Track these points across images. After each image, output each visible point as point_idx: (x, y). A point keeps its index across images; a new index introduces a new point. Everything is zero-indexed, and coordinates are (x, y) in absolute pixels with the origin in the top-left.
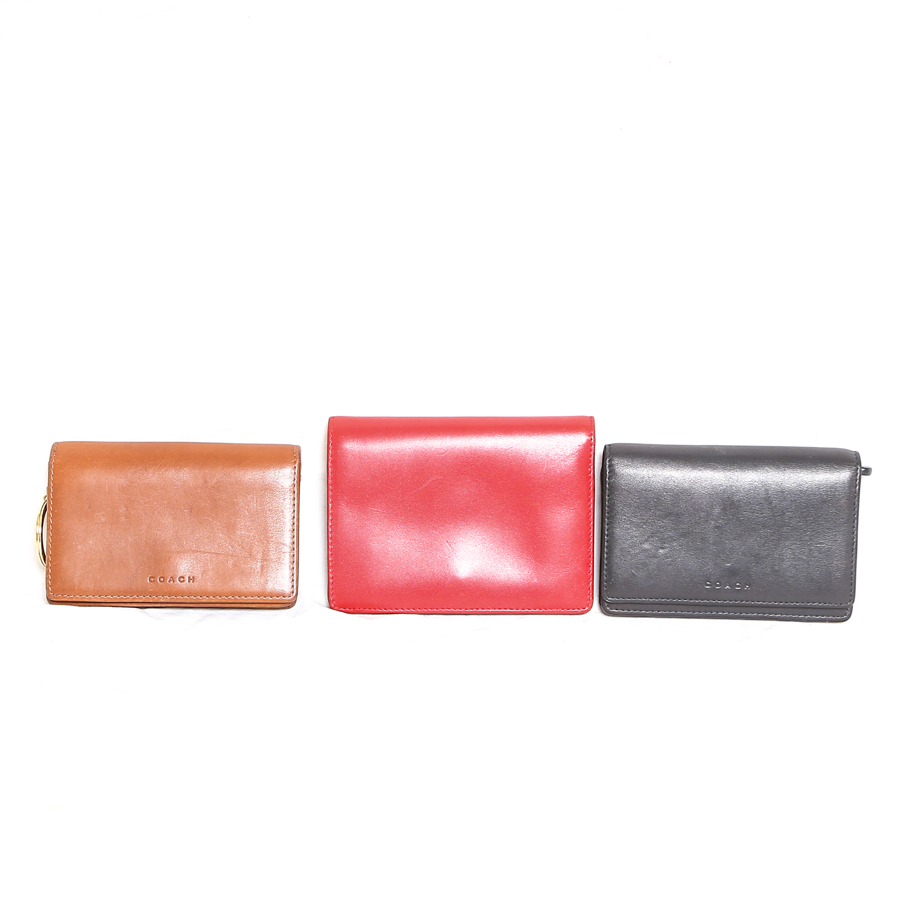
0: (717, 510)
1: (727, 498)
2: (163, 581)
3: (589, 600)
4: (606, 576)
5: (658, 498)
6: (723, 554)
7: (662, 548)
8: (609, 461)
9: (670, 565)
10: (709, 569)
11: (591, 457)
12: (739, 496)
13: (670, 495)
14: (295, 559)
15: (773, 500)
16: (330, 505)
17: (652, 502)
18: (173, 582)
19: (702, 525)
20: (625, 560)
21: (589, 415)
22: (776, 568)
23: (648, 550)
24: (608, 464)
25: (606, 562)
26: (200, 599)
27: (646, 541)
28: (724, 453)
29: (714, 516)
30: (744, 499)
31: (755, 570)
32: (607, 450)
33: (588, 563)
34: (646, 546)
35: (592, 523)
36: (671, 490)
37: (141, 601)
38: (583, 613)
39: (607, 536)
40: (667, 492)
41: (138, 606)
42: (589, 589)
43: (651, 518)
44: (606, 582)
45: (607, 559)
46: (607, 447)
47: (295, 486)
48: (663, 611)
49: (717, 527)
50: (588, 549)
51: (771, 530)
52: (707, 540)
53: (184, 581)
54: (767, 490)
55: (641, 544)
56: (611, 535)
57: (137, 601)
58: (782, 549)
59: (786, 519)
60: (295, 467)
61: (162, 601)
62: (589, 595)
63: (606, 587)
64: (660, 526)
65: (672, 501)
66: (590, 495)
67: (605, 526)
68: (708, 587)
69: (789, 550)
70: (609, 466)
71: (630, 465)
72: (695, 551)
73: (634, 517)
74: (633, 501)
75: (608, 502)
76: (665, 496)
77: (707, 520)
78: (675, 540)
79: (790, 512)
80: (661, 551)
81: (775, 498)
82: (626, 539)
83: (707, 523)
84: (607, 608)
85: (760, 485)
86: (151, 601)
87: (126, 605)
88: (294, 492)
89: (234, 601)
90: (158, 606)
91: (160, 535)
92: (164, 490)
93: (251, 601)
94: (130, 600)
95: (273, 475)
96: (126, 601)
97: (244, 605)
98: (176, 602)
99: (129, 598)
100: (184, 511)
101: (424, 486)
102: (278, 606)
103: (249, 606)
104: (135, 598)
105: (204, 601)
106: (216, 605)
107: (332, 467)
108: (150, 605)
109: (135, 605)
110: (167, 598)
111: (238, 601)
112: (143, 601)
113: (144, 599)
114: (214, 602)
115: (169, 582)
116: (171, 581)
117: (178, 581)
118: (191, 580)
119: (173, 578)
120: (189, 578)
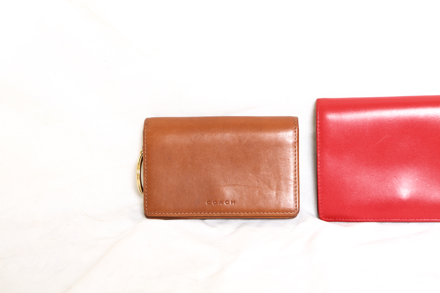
2: (216, 203)
18: (222, 204)
26: (239, 214)
37: (203, 216)
41: (201, 218)
47: (296, 143)
53: (228, 203)
57: (200, 216)
60: (296, 131)
61: (215, 215)
86: (208, 216)
87: (193, 218)
88: (296, 147)
89: (259, 215)
90: (213, 218)
91: (213, 175)
92: (215, 147)
93: (270, 215)
94: (196, 216)
95: (282, 137)
96: (193, 216)
97: (266, 218)
98: (224, 216)
99: (195, 214)
100: (227, 160)
101: (379, 142)
102: (287, 217)
103: (269, 218)
104: (199, 214)
105: (241, 215)
106: (249, 218)
107: (319, 131)
108: (208, 218)
109: (198, 218)
110: (219, 214)
111: (262, 215)
112: (204, 216)
113: (204, 215)
114: (248, 216)
115: (219, 204)
116: (221, 203)
117: (225, 204)
118: (233, 202)
119: (222, 202)
120: (232, 201)
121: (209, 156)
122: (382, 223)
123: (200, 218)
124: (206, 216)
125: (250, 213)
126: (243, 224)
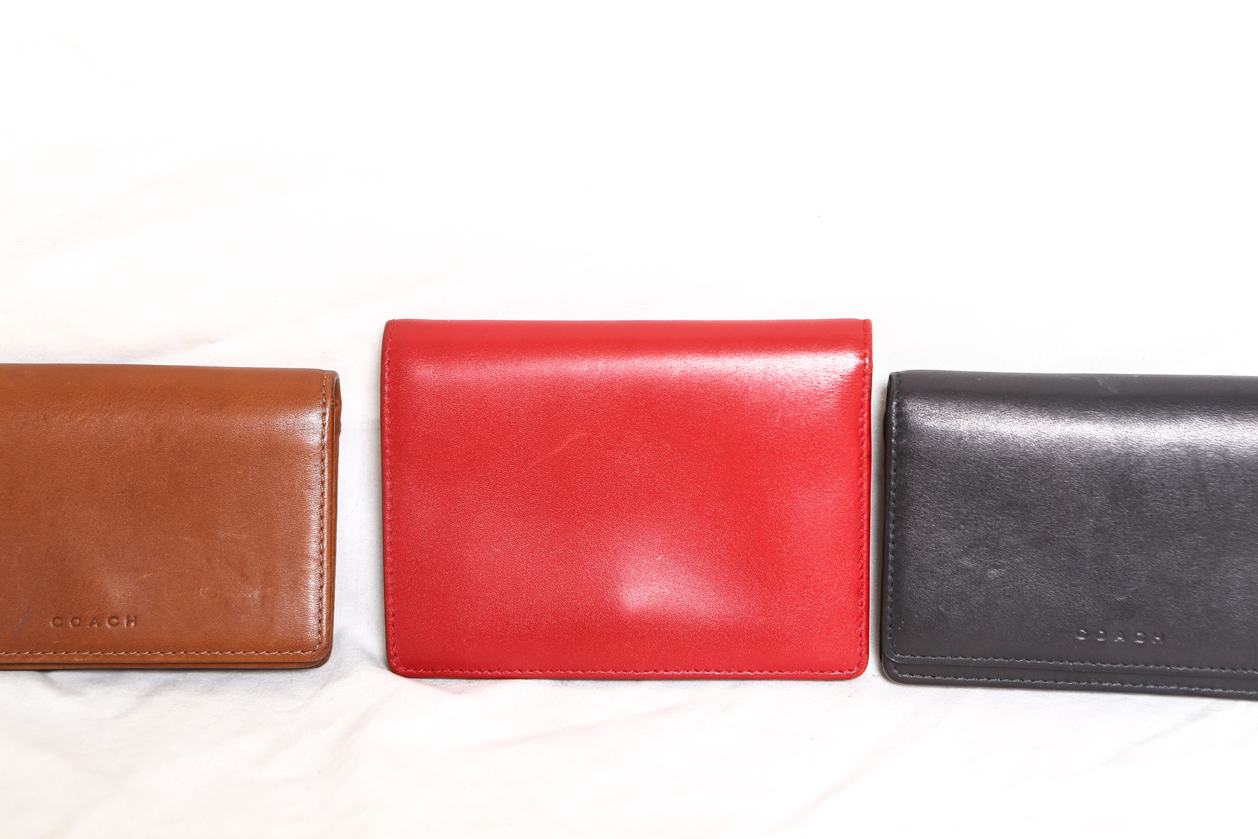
0: (1099, 500)
1: (1119, 476)
2: (79, 624)
3: (860, 655)
4: (891, 616)
5: (987, 476)
6: (1111, 579)
7: (995, 566)
8: (897, 406)
9: (1009, 597)
10: (1084, 606)
11: (863, 395)
12: (1144, 473)
13: (1011, 470)
14: (325, 581)
15: (1210, 481)
16: (388, 483)
17: (978, 483)
18: (98, 625)
19: (1071, 525)
20: (926, 588)
21: (862, 318)
22: (1214, 605)
23: (968, 570)
24: (894, 411)
25: (891, 590)
26: (149, 657)
27: (966, 553)
28: (1115, 391)
29: (1094, 510)
30: (1153, 478)
31: (1173, 608)
32: (894, 386)
33: (860, 589)
34: (966, 562)
35: (865, 516)
36: (1013, 460)
37: (38, 662)
38: (849, 678)
39: (893, 543)
40: (1004, 465)
41: (37, 668)
42: (861, 635)
43: (974, 511)
44: (890, 626)
45: (892, 584)
46: (894, 378)
47: (323, 448)
48: (997, 678)
49: (1098, 530)
50: (859, 562)
51: (1205, 535)
52: (1080, 554)
53: (117, 624)
54: (1197, 461)
55: (955, 558)
56: (900, 541)
57: (31, 660)
58: (1227, 571)
59: (1235, 516)
60: (324, 414)
61: (77, 660)
62: (861, 645)
63: (890, 635)
64: (990, 526)
65: (1014, 480)
66: (861, 465)
67: (889, 524)
68: (1082, 639)
69: (1240, 572)
70: (898, 416)
71: (935, 414)
72: (1057, 572)
73: (942, 509)
74: (941, 480)
75: (895, 481)
76: (1000, 471)
77: (1081, 517)
78: (1019, 552)
79: (1243, 502)
80: (994, 572)
81: (1214, 476)
82: (928, 550)
83: (1080, 521)
84: (895, 672)
85: (1184, 453)
86: (56, 660)
87: (13, 667)
88: (323, 460)
89: (210, 660)
90: (72, 668)
91: (75, 539)
92: (80, 456)
93: (243, 660)
94: (17, 660)
95: (284, 429)
96: (10, 661)
97: (233, 667)
98: (105, 662)
99: (15, 656)
100: (118, 496)
101: (558, 450)
102: (295, 666)
103: (240, 667)
104: (27, 656)
105: (156, 660)
106: (182, 666)
107: (390, 416)
108: (56, 667)
109: (28, 667)
110: (87, 656)
111: (219, 660)
112: (42, 662)
113: (43, 659)
114: (175, 662)
115: (91, 625)
116: (95, 623)
117: (107, 624)
118: (132, 621)
119: (97, 619)
120: (128, 617)
121: (65, 481)
122: (565, 682)
123: (34, 668)
124: (49, 660)
125: (182, 653)
126: (166, 684)
